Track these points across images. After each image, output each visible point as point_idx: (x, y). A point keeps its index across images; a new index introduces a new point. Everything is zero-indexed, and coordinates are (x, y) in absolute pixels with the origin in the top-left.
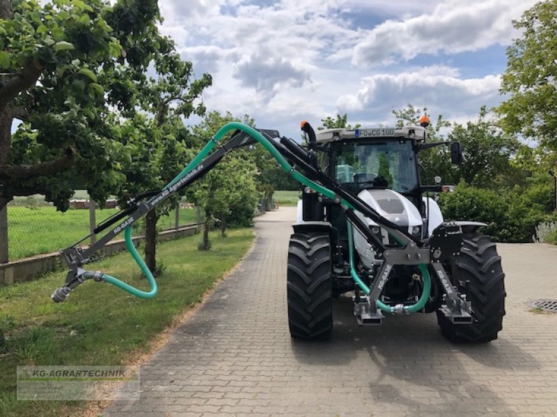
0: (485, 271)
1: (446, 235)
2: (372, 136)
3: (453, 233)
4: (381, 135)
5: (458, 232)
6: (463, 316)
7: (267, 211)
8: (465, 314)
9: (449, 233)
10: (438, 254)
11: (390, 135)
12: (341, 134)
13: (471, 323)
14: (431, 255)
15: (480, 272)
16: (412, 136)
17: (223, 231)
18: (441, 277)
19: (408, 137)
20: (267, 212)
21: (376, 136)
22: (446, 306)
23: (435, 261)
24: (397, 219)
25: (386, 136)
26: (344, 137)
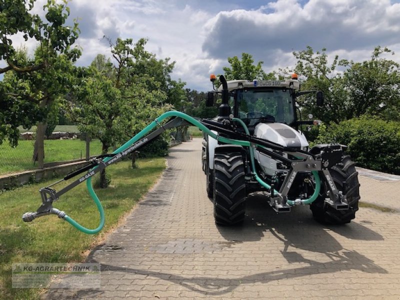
0: (345, 170)
1: (332, 152)
2: (265, 86)
3: (337, 150)
4: (271, 86)
5: (339, 150)
6: (342, 205)
7: (183, 141)
8: (344, 204)
9: (334, 150)
10: (326, 164)
11: (277, 86)
12: (243, 84)
13: (348, 209)
14: (322, 164)
15: (343, 171)
16: (291, 87)
17: (134, 162)
18: (328, 179)
19: (288, 87)
20: (183, 143)
21: (268, 86)
22: (329, 199)
23: (325, 169)
24: (293, 142)
25: (275, 86)
26: (246, 86)
